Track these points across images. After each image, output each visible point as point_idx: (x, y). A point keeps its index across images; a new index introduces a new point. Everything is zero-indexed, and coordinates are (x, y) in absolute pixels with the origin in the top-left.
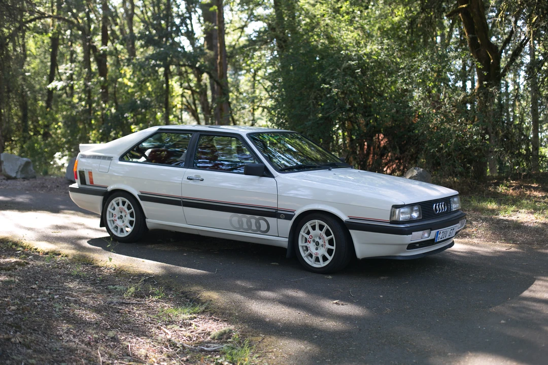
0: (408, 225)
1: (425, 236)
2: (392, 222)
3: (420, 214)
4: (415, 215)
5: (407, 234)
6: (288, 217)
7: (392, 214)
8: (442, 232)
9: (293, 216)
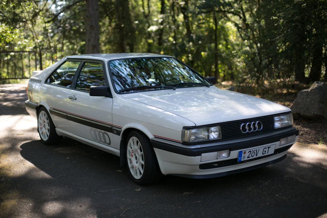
0: (199, 146)
1: (224, 156)
2: (184, 143)
3: (219, 134)
4: (214, 135)
5: (195, 156)
6: (118, 133)
7: (183, 135)
8: (247, 152)
9: (121, 131)
